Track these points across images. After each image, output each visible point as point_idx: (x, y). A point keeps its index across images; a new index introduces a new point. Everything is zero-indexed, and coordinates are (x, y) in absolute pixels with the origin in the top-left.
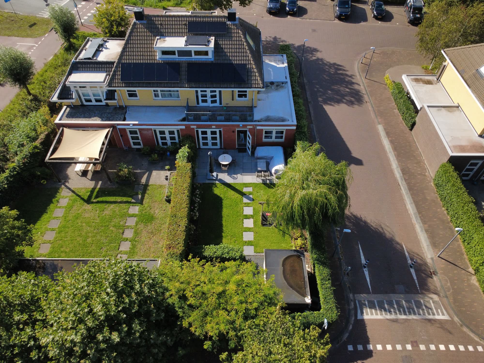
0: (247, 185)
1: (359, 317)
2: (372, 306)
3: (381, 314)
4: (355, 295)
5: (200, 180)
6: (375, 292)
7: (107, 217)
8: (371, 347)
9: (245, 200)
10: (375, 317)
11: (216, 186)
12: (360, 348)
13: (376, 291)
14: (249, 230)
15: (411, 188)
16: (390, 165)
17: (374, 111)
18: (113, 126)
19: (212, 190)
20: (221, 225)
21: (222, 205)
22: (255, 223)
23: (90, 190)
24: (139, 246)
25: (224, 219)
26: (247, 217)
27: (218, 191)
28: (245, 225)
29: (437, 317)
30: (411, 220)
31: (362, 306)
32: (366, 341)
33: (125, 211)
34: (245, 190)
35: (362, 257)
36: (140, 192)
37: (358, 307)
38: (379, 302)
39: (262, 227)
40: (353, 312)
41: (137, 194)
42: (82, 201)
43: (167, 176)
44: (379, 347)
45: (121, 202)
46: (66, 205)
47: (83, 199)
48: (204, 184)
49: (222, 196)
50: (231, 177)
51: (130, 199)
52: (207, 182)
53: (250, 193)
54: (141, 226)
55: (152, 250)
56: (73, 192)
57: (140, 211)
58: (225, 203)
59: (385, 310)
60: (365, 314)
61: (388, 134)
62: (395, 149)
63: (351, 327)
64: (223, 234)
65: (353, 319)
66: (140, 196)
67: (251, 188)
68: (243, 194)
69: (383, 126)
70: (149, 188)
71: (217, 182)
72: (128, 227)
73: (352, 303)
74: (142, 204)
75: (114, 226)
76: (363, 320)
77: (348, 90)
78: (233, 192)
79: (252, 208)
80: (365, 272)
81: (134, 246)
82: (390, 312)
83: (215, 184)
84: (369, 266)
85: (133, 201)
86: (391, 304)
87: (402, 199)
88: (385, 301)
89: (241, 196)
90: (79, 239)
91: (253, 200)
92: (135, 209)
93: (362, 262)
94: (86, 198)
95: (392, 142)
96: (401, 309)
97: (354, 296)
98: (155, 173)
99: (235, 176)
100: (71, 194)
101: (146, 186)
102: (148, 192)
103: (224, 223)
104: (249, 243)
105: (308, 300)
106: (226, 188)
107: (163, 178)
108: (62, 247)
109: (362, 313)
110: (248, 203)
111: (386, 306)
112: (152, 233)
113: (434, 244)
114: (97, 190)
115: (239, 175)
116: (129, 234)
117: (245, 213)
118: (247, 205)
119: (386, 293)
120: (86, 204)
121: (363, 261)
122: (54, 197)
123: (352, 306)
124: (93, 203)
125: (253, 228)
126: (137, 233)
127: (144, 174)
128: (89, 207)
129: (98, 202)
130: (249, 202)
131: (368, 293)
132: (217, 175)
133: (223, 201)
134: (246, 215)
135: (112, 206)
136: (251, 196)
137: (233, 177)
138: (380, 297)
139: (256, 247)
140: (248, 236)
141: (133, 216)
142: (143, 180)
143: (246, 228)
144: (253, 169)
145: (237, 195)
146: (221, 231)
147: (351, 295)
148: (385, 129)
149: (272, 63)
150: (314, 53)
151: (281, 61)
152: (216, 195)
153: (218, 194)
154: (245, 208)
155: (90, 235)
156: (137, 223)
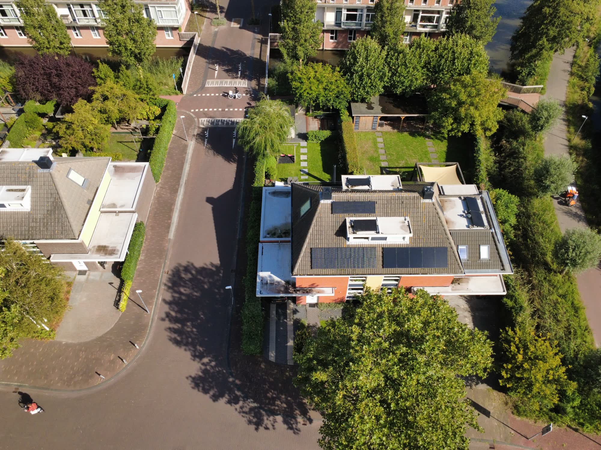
2: (238, 123)
3: (234, 120)
7: (401, 159)
8: (244, 110)
9: (306, 170)
10: (238, 119)
14: (303, 154)
17: (166, 257)
20: (322, 156)
21: (323, 167)
22: (299, 157)
24: (373, 145)
26: (305, 161)
27: (326, 176)
28: (306, 156)
29: (206, 119)
30: (191, 162)
32: (246, 112)
35: (234, 142)
38: (234, 124)
41: (387, 173)
44: (241, 109)
49: (323, 173)
53: (302, 175)
54: (375, 155)
57: (379, 164)
58: (321, 169)
59: (231, 121)
61: (168, 227)
62: (171, 211)
64: (320, 152)
66: (384, 172)
67: (302, 178)
68: (308, 174)
72: (384, 155)
74: (380, 167)
75: (393, 155)
76: (244, 118)
78: (316, 175)
79: (302, 165)
81: (375, 145)
82: (229, 121)
84: (232, 138)
86: (227, 124)
88: (230, 124)
90: (412, 148)
91: (300, 170)
92: (384, 164)
95: (170, 218)
96: (223, 122)
103: (321, 158)
104: (303, 147)
106: (321, 178)
108: (420, 144)
109: (244, 121)
112: (367, 152)
113: (186, 147)
116: (382, 151)
117: (307, 163)
118: (305, 168)
119: (227, 127)
126: (377, 152)
135: (401, 165)
136: (302, 173)
138: (231, 126)
139: (299, 146)
140: (305, 150)
141: (384, 161)
145: (312, 173)
148: (168, 232)
149: (277, 279)
150: (201, 374)
151: (264, 283)
152: (328, 174)
153: (326, 174)
154: (306, 165)
155: (406, 150)
156: (379, 157)
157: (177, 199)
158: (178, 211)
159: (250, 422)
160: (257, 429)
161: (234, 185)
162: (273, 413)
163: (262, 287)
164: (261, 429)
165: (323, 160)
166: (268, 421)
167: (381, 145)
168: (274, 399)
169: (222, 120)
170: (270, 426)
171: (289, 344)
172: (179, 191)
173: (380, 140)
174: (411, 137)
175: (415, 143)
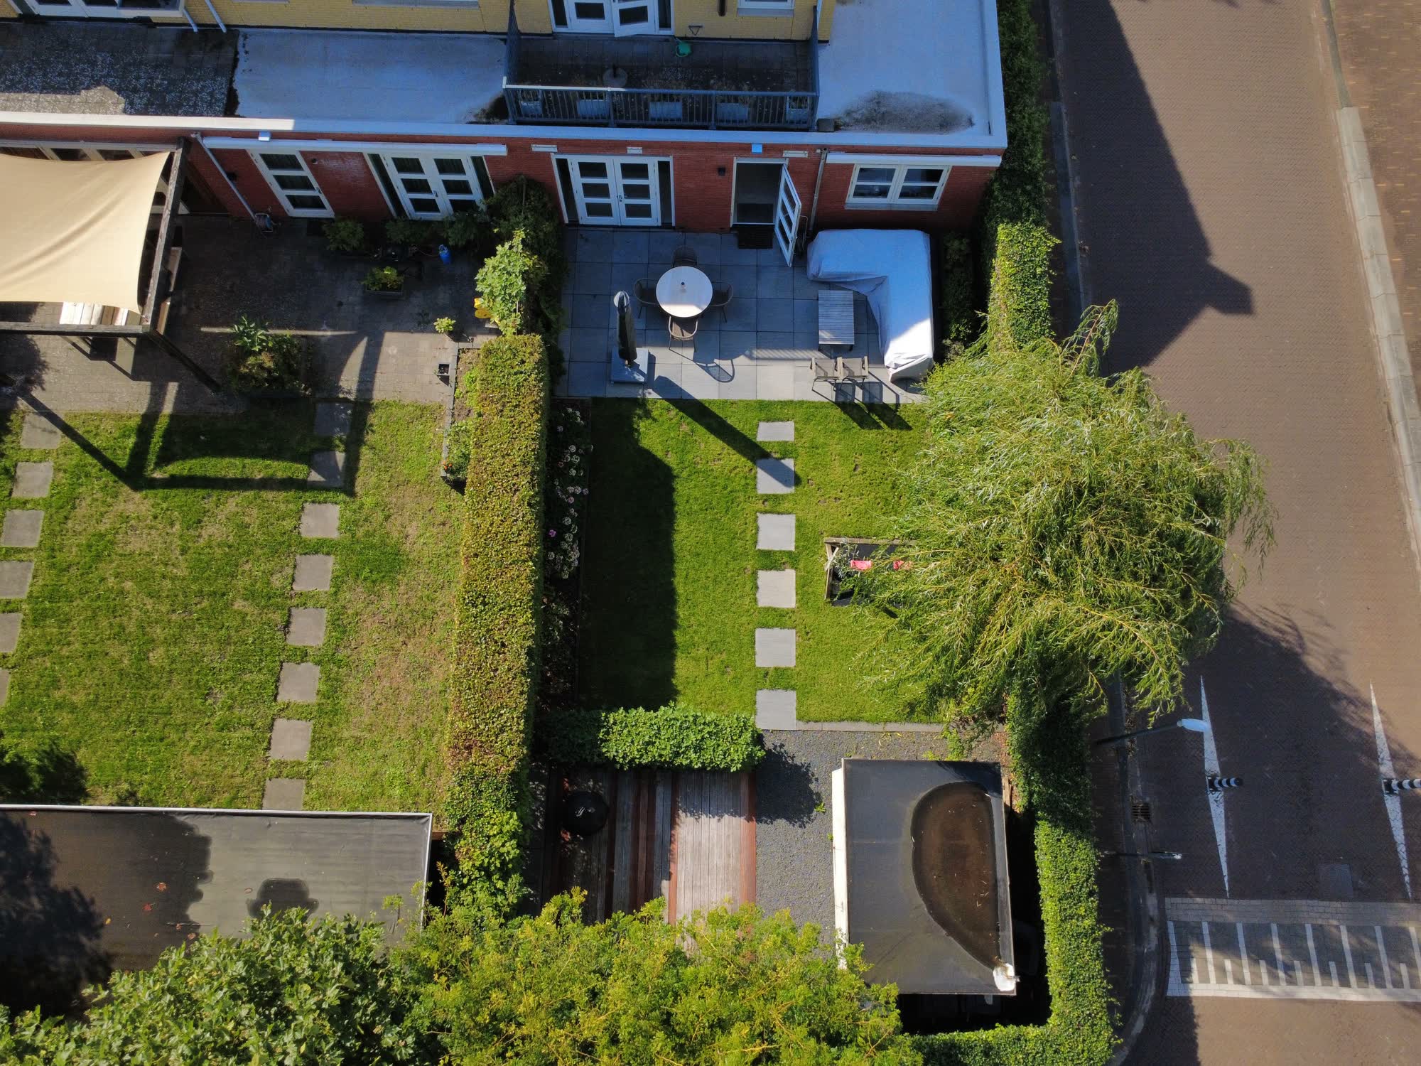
0: (770, 410)
1: (1174, 990)
2: (1224, 942)
3: (1256, 984)
4: (1168, 900)
5: (582, 387)
6: (1240, 892)
7: (218, 552)
9: (767, 484)
10: (1231, 990)
11: (647, 414)
13: (1246, 887)
14: (776, 618)
16: (1364, 318)
17: (1333, 34)
18: (185, 140)
19: (630, 433)
20: (668, 598)
21: (672, 505)
22: (803, 586)
23: (134, 423)
24: (352, 684)
25: (680, 568)
26: (771, 561)
27: (659, 435)
28: (764, 600)
31: (1191, 936)
33: (288, 524)
34: (766, 434)
35: (1209, 746)
36: (339, 435)
37: (1174, 949)
38: (1249, 929)
39: (831, 608)
40: (1152, 967)
41: (328, 447)
42: (108, 478)
43: (444, 367)
45: (267, 484)
46: (46, 493)
47: (109, 465)
48: (597, 401)
49: (671, 460)
50: (707, 369)
51: (299, 471)
52: (613, 392)
53: (787, 450)
54: (354, 597)
55: (406, 701)
56: (68, 431)
57: (349, 526)
58: (685, 492)
59: (1272, 962)
60: (1195, 976)
61: (1378, 159)
62: (1398, 239)
63: (1139, 1025)
64: (679, 637)
65: (1151, 991)
66: (340, 457)
67: (790, 426)
68: (756, 453)
69: (1362, 115)
70: (373, 419)
71: (652, 395)
72: (305, 600)
73: (1153, 932)
74: (351, 493)
75: (251, 595)
76: (1185, 1003)
78: (714, 445)
79: (790, 521)
80: (1213, 806)
81: (333, 688)
82: (1288, 968)
83: (642, 403)
85: (315, 477)
86: (1294, 939)
88: (1274, 927)
89: (750, 464)
90: (116, 650)
91: (797, 481)
92: (324, 518)
93: (1207, 766)
94: (123, 462)
95: (1389, 203)
96: (1332, 962)
97: (1161, 904)
98: (394, 344)
99: (725, 364)
100: (59, 440)
101: (363, 406)
102: (370, 438)
104: (778, 679)
106: (687, 425)
107: (430, 373)
108: (55, 683)
109: (1186, 971)
110: (777, 498)
111: (1276, 945)
112: (399, 625)
114: (162, 424)
115: (741, 361)
117: (762, 546)
118: (773, 504)
119: (1284, 894)
120: (126, 489)
121: (1211, 761)
123: (1152, 942)
124: (153, 484)
125: (793, 612)
126: (338, 625)
127: (347, 347)
128: (136, 503)
129: (173, 482)
130: (779, 488)
131: (1218, 892)
132: (652, 360)
133: (679, 486)
134: (767, 554)
135: (234, 502)
136: (789, 463)
137: (715, 371)
138: (1258, 909)
139: (803, 696)
141: (317, 548)
142: (349, 380)
143: (768, 610)
144: (796, 335)
145: (734, 459)
146: (671, 623)
147: (1152, 901)
148: (1368, 132)
152: (647, 454)
153: (658, 451)
154: (764, 520)
155: (158, 632)
156: (338, 582)
157: (1396, 308)
158: (1365, 247)
165: (664, 557)
167: (301, 686)
169: (1345, 983)
172: (1405, 355)
173: (291, 740)
174: (83, 757)
175: (79, 699)
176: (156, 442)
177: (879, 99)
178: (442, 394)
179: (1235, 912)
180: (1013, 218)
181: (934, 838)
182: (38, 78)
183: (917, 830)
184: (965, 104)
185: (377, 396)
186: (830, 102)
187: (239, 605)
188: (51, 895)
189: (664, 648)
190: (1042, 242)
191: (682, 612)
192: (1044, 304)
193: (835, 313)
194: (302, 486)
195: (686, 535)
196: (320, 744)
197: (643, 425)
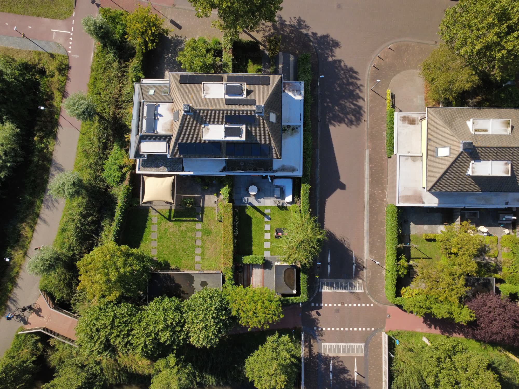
0: (266, 207)
1: (320, 291)
2: (328, 285)
3: (331, 289)
5: (237, 204)
6: (330, 278)
7: (184, 231)
8: (322, 305)
9: (266, 220)
10: (328, 291)
11: (247, 208)
12: (317, 305)
13: (332, 278)
14: (267, 240)
15: (370, 212)
16: (363, 189)
17: (368, 134)
19: (245, 212)
20: (251, 238)
21: (251, 223)
22: (271, 235)
23: (168, 211)
24: (206, 251)
25: (253, 233)
26: (267, 232)
27: (250, 212)
28: (265, 238)
29: (357, 291)
30: (363, 233)
31: (323, 284)
32: (321, 302)
33: (194, 227)
34: (266, 211)
35: (329, 259)
36: (200, 212)
37: (321, 286)
38: (331, 283)
39: (275, 239)
40: (317, 288)
41: (198, 214)
42: (165, 220)
43: (215, 202)
44: (326, 305)
45: (190, 221)
46: (157, 222)
47: (165, 217)
48: (240, 206)
49: (251, 216)
50: (257, 201)
51: (195, 218)
52: (242, 205)
53: (269, 214)
54: (205, 238)
55: (213, 253)
56: (158, 212)
57: (203, 227)
58: (253, 221)
59: (334, 287)
61: (371, 160)
62: (371, 176)
63: (315, 295)
64: (253, 243)
65: (317, 291)
66: (200, 216)
67: (270, 210)
68: (264, 214)
69: (370, 151)
70: (205, 210)
71: (248, 205)
72: (198, 238)
73: (318, 283)
74: (203, 222)
75: (190, 238)
76: (321, 292)
77: (352, 106)
78: (258, 213)
79: (269, 225)
80: (328, 267)
81: (203, 251)
82: (336, 288)
83: (246, 207)
84: (331, 264)
85: (197, 219)
86: (337, 284)
87: (363, 219)
88: (335, 283)
89: (263, 216)
90: (171, 246)
91: (271, 219)
92: (199, 226)
94: (167, 217)
95: (371, 169)
96: (342, 287)
98: (207, 197)
99: (260, 200)
100: (157, 214)
101: (203, 207)
102: (205, 213)
103: (253, 235)
104: (267, 249)
105: (295, 292)
106: (254, 210)
107: (213, 202)
108: (163, 251)
109: (322, 288)
110: (267, 222)
111: (335, 285)
112: (212, 242)
113: (371, 252)
114: (173, 212)
115: (262, 199)
116: (199, 243)
117: (265, 229)
118: (267, 223)
119: (337, 278)
120: (168, 222)
121: (329, 261)
122: (148, 216)
123: (318, 285)
124: (172, 221)
125: (270, 240)
126: (203, 242)
127: (200, 197)
128: (170, 224)
129: (176, 221)
131: (327, 278)
132: (248, 199)
133: (252, 220)
134: (266, 231)
135: (185, 223)
136: (269, 216)
138: (333, 280)
139: (271, 251)
140: (267, 245)
141: (198, 230)
142: (201, 203)
144: (271, 195)
145: (261, 216)
146: (252, 241)
148: (370, 155)
149: (291, 94)
150: (334, 49)
151: (298, 91)
152: (248, 215)
153: (249, 214)
154: (266, 225)
155: (177, 243)
156: (202, 236)
157: (369, 189)
158: (366, 177)
159: (304, 22)
160: (300, 18)
161: (325, 203)
162: (291, 26)
163: (300, 87)
164: (297, 18)
165: (250, 231)
166: (295, 22)
167: (198, 251)
168: (290, 33)
169: (343, 290)
170: (293, 19)
171: (282, 65)
172: (368, 197)
173: (198, 259)
174: (169, 261)
175: (167, 253)
176: (172, 214)
177: (283, 166)
178: (215, 205)
179: (329, 281)
180: (304, 183)
181: (287, 275)
182: (153, 165)
183: (284, 274)
184: (297, 167)
185: (205, 206)
186: (275, 167)
187: (188, 239)
188: (175, 283)
189: (251, 245)
190: (309, 186)
191: (253, 240)
192: (308, 198)
193: (277, 192)
194: (195, 221)
195: (254, 228)
196: (202, 259)
197: (247, 210)
